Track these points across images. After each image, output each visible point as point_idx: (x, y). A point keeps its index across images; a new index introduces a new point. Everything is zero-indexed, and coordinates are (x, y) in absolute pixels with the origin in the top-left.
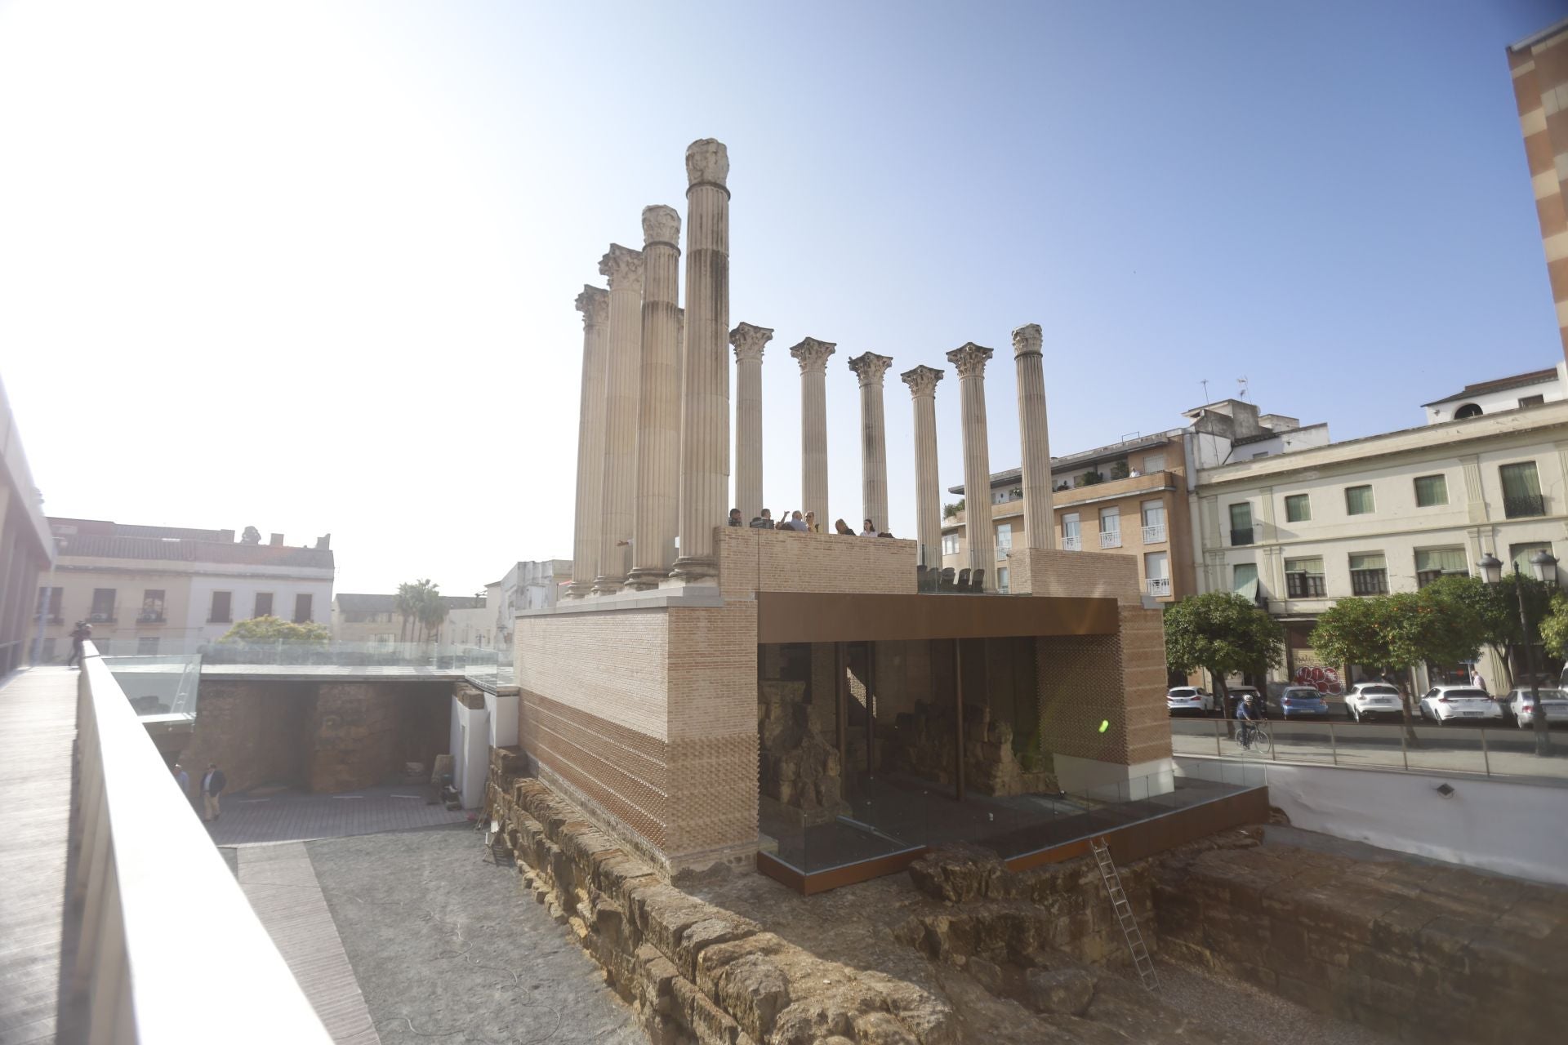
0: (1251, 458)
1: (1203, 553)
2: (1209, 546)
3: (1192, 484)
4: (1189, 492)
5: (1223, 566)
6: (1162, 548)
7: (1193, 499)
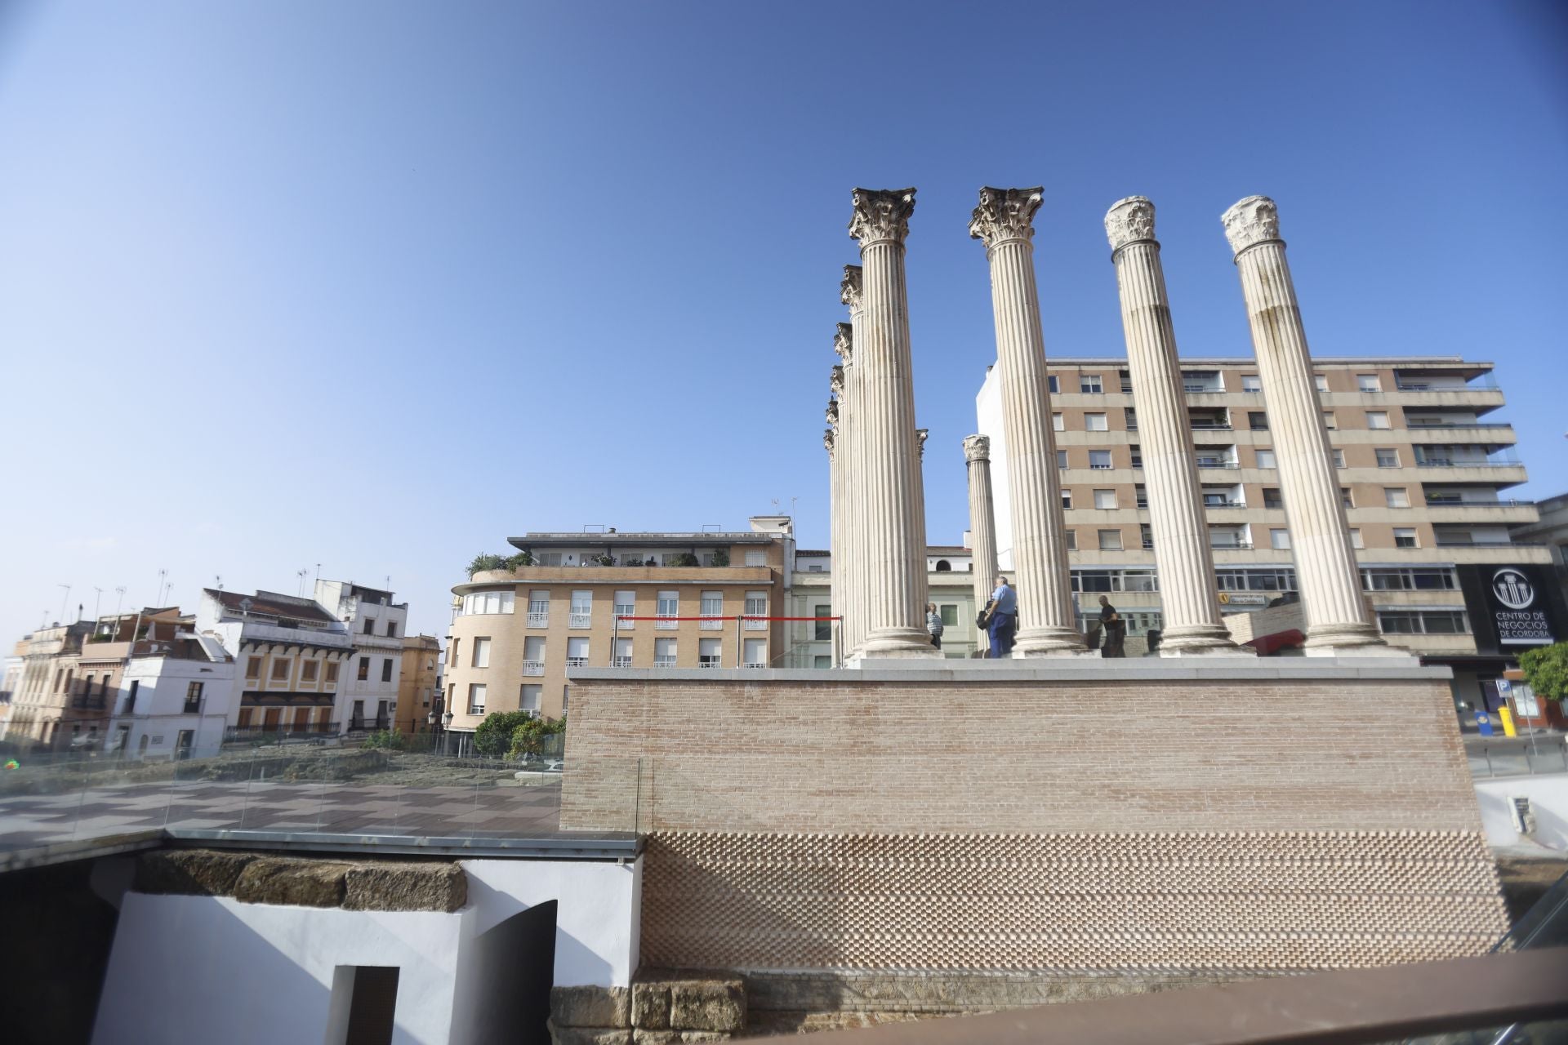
0: (807, 569)
1: (792, 643)
2: (796, 638)
3: (787, 583)
4: (786, 590)
5: (807, 656)
6: (763, 635)
7: (788, 596)
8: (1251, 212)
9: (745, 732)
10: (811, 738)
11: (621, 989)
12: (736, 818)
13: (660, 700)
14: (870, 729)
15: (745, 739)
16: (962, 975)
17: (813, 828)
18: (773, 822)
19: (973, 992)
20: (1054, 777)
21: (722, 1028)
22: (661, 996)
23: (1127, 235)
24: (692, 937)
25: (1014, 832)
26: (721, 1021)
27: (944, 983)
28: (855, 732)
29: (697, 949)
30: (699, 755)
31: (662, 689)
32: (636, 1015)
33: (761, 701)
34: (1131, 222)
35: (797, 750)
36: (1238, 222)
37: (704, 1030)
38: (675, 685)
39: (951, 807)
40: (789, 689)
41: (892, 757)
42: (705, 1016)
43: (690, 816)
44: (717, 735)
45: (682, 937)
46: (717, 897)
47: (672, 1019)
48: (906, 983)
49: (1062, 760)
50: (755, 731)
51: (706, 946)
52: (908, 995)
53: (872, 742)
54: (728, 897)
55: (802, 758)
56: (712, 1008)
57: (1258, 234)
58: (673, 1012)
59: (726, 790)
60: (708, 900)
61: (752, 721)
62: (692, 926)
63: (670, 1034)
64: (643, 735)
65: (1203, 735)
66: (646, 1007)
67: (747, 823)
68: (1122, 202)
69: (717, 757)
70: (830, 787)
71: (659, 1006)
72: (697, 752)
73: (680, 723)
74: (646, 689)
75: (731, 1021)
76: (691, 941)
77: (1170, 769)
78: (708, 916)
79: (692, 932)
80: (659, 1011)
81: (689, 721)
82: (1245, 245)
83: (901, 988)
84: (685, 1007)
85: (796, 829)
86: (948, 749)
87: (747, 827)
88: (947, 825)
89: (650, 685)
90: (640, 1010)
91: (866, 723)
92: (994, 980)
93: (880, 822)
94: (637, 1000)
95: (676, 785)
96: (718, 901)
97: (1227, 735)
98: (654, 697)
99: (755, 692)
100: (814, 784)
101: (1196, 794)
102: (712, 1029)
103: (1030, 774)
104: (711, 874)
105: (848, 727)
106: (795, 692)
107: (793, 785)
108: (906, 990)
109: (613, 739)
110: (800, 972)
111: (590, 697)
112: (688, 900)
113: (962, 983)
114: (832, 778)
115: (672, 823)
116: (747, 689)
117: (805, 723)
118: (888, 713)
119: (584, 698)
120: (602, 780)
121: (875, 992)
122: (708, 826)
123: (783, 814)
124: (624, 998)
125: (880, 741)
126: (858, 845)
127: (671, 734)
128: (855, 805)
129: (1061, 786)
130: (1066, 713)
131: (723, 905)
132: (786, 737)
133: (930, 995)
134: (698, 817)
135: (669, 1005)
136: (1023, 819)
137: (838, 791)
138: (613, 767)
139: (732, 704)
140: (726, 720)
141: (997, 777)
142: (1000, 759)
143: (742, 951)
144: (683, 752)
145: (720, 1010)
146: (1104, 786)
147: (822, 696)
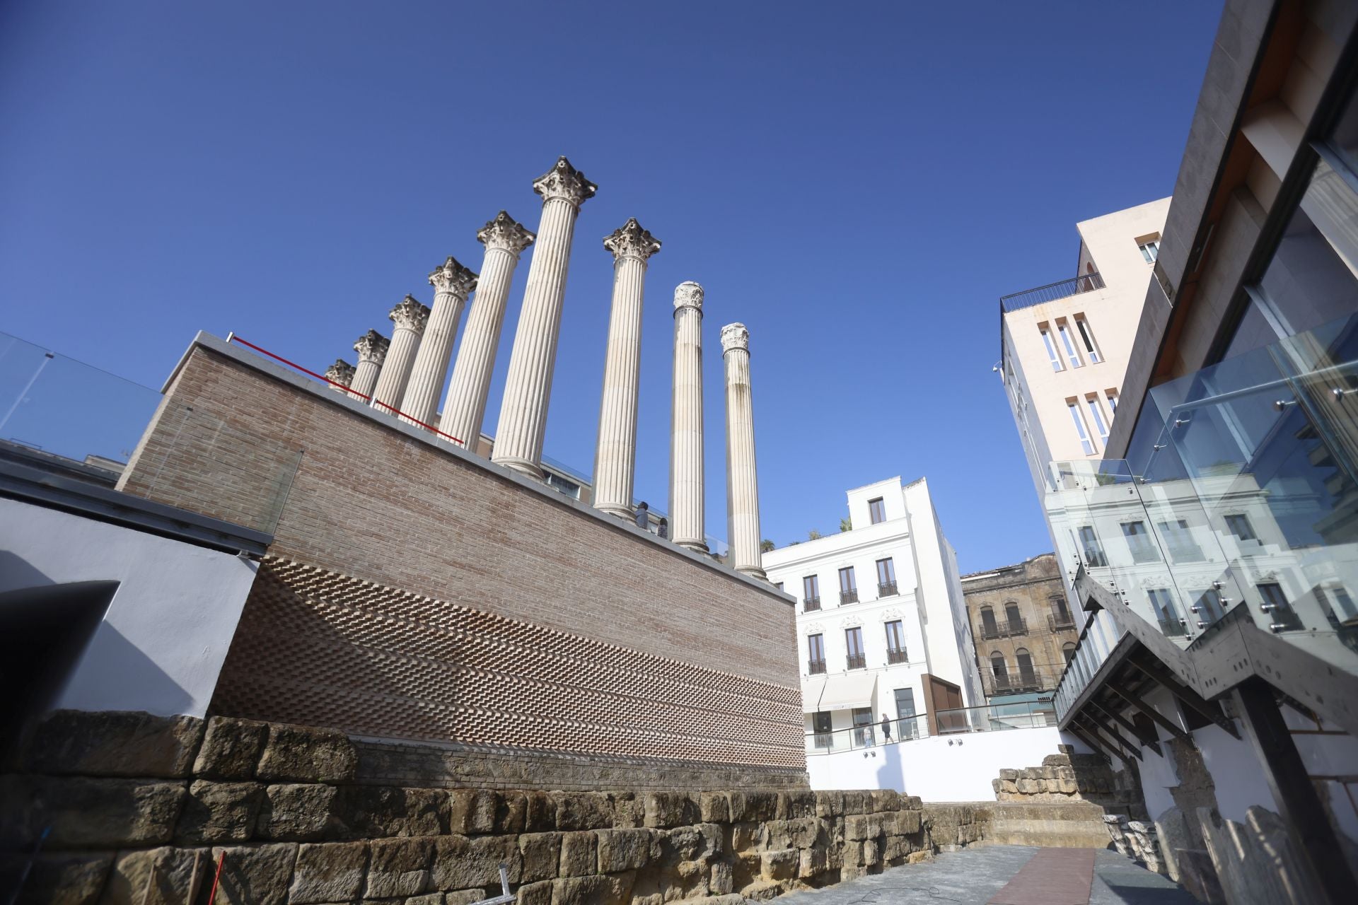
8: (740, 331)
9: (396, 483)
10: (456, 511)
11: (191, 719)
12: (367, 564)
13: (311, 417)
14: (507, 522)
15: (394, 489)
16: (541, 756)
17: (441, 595)
18: (404, 579)
19: (548, 772)
20: (624, 604)
21: (329, 778)
22: (255, 732)
23: (689, 301)
24: (276, 688)
25: (594, 639)
26: (329, 768)
27: (527, 762)
28: (494, 520)
29: (279, 703)
30: (341, 488)
31: (317, 410)
32: (208, 757)
33: (418, 460)
34: (694, 296)
35: (441, 517)
36: (732, 333)
37: (303, 781)
38: (334, 409)
39: (556, 607)
40: (446, 462)
41: (519, 552)
42: (311, 762)
43: (313, 547)
44: (367, 475)
45: (262, 686)
46: (322, 645)
47: (261, 764)
48: (495, 761)
49: (629, 592)
50: (407, 486)
51: (294, 701)
52: (495, 774)
53: (506, 534)
54: (335, 647)
55: (444, 526)
56: (321, 752)
57: (741, 344)
58: (266, 755)
59: (364, 533)
60: (310, 647)
61: (405, 476)
62: (281, 675)
63: (253, 786)
64: (280, 443)
65: (702, 601)
66: (228, 746)
67: (377, 572)
68: (692, 283)
69: (362, 496)
70: (464, 561)
71: (248, 746)
72: (340, 484)
73: (329, 448)
74: (298, 399)
75: (343, 768)
76: (275, 693)
77: (685, 618)
78: (304, 664)
79: (278, 682)
80: (245, 754)
81: (339, 450)
82: (733, 346)
83: (490, 766)
84: (286, 749)
85: (426, 592)
86: (560, 559)
87: (375, 576)
88: (551, 621)
89: (304, 397)
90: (217, 750)
91: (505, 516)
92: (564, 763)
93: (500, 604)
94: (214, 736)
95: (305, 509)
96: (322, 649)
97: (713, 605)
98: (306, 410)
99: (416, 451)
100: (449, 554)
101: (696, 639)
102: (314, 781)
103: (609, 597)
104: (321, 617)
105: (490, 513)
106: (451, 466)
107: (430, 548)
108: (495, 769)
109: (238, 434)
110: (397, 742)
111: (220, 376)
112: (283, 642)
113: (541, 763)
114: (468, 553)
115: (288, 549)
116: (408, 446)
117: (454, 496)
118: (523, 514)
119: (212, 375)
120: (206, 473)
121: (467, 769)
122: (332, 565)
123: (416, 573)
124: (194, 733)
125: (513, 535)
126: (479, 622)
127: (314, 455)
128: (483, 584)
129: (626, 611)
130: (636, 560)
131: (327, 655)
132: (434, 502)
133: (514, 775)
134: (322, 550)
135: (262, 747)
136: (602, 630)
137: (470, 566)
138: (227, 464)
139: (389, 452)
140: (379, 465)
141: (589, 592)
142: (593, 579)
143: (338, 712)
144: (323, 478)
145: (332, 755)
146: (651, 619)
147: (473, 479)
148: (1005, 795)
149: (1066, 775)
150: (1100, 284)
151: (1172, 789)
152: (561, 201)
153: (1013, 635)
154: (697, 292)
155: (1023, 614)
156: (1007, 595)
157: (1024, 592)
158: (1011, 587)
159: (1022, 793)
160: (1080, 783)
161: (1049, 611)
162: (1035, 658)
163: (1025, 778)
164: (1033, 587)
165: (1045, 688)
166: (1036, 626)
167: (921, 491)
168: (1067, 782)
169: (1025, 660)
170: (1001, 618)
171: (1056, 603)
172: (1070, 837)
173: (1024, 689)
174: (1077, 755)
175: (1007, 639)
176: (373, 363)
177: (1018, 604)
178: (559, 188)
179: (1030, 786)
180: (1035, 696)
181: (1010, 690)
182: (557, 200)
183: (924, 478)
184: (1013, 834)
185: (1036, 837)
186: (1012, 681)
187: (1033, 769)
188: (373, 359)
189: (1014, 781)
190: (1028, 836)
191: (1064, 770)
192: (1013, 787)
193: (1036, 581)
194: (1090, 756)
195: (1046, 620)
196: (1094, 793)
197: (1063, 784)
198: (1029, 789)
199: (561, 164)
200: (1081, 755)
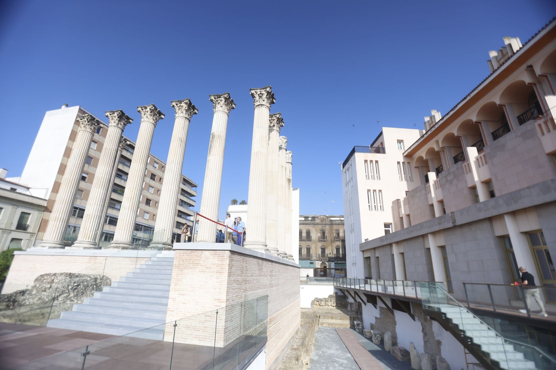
10: (266, 281)
74: (245, 259)
118: (274, 272)
146: (287, 294)
148: (315, 306)
149: (334, 301)
150: (384, 152)
151: (376, 318)
152: (267, 107)
153: (307, 241)
154: (287, 142)
155: (311, 234)
156: (308, 227)
157: (313, 227)
158: (310, 225)
159: (320, 305)
160: (337, 304)
161: (319, 235)
162: (312, 249)
163: (322, 301)
164: (317, 226)
165: (313, 259)
166: (315, 239)
167: (298, 192)
168: (334, 303)
169: (308, 250)
170: (304, 235)
171: (322, 232)
172: (341, 325)
173: (307, 259)
174: (338, 295)
175: (304, 242)
176: (120, 128)
177: (311, 231)
178: (266, 100)
179: (323, 303)
180: (309, 261)
181: (302, 259)
182: (265, 107)
183: (299, 189)
184: (324, 323)
185: (331, 324)
186: (303, 256)
187: (325, 299)
188: (119, 125)
189: (318, 302)
190: (329, 324)
191: (334, 300)
192: (317, 303)
193: (318, 224)
194: (342, 296)
195: (318, 237)
196: (341, 307)
197: (332, 303)
198: (322, 304)
199: (268, 89)
200: (340, 295)
